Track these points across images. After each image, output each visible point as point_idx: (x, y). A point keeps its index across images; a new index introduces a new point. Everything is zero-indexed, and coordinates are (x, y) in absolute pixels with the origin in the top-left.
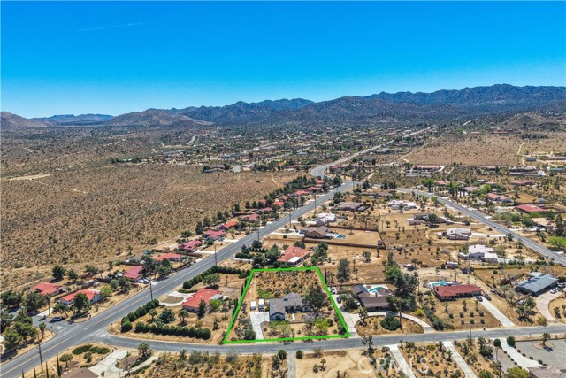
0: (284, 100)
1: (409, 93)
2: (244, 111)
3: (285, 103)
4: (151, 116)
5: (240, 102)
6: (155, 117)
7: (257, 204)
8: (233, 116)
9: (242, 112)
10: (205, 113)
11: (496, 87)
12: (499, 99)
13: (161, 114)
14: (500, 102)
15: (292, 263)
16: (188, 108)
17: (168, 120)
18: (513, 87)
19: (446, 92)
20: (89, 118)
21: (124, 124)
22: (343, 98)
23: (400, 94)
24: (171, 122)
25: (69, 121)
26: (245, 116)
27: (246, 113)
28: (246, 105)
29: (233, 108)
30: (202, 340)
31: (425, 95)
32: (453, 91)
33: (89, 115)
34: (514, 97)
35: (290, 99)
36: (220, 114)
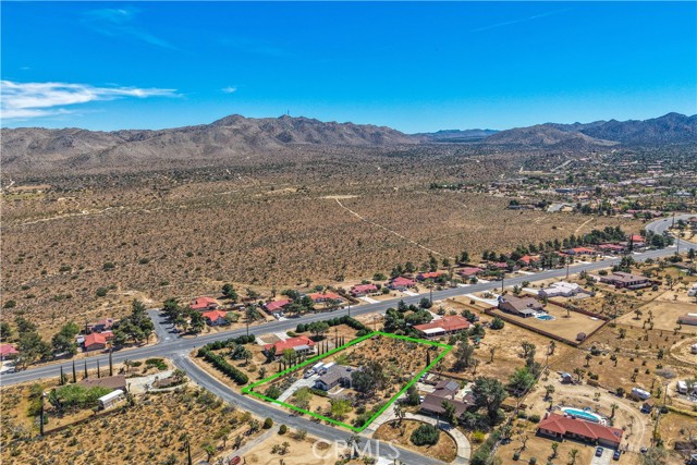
2: (673, 126)
4: (535, 133)
5: (671, 114)
6: (540, 134)
7: (498, 256)
8: (652, 134)
9: (668, 128)
13: (550, 131)
16: (596, 123)
17: (556, 138)
20: (476, 134)
21: (501, 142)
24: (558, 141)
25: (450, 137)
26: (673, 134)
27: (676, 129)
28: (683, 118)
30: (235, 384)
36: (634, 130)
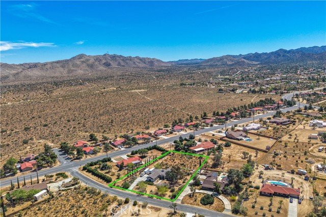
0: (315, 47)
2: (282, 54)
3: (315, 49)
4: (223, 59)
5: (281, 50)
6: (225, 60)
7: (220, 114)
8: (273, 58)
9: (280, 56)
10: (257, 56)
15: (195, 151)
16: (249, 54)
20: (195, 61)
24: (233, 62)
26: (282, 58)
27: (283, 56)
28: (285, 51)
29: (275, 53)
30: (105, 183)
35: (320, 46)
36: (266, 57)
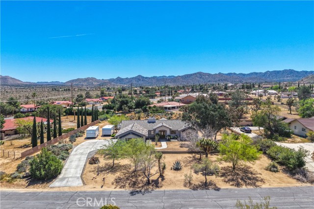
1: (235, 74)
10: (120, 80)
11: (285, 71)
12: (287, 77)
14: (288, 78)
18: (295, 71)
19: (256, 74)
22: (198, 73)
23: (230, 74)
31: (244, 75)
32: (260, 73)
33: (56, 82)
34: (296, 76)
